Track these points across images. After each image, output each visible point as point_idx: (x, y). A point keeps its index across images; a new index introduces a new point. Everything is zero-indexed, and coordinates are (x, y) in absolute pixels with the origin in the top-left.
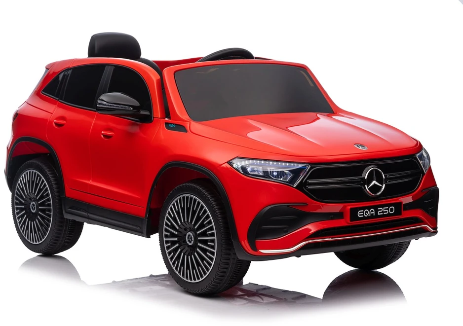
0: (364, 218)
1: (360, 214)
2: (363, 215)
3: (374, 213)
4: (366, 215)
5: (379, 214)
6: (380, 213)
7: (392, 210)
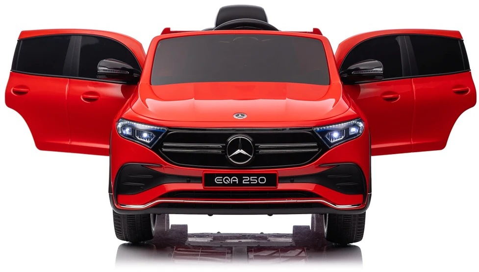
0: (224, 185)
1: (217, 180)
2: (222, 181)
3: (237, 181)
4: (226, 182)
5: (244, 183)
6: (245, 181)
7: (262, 180)
